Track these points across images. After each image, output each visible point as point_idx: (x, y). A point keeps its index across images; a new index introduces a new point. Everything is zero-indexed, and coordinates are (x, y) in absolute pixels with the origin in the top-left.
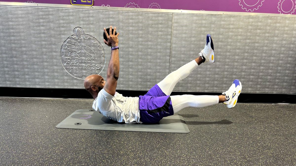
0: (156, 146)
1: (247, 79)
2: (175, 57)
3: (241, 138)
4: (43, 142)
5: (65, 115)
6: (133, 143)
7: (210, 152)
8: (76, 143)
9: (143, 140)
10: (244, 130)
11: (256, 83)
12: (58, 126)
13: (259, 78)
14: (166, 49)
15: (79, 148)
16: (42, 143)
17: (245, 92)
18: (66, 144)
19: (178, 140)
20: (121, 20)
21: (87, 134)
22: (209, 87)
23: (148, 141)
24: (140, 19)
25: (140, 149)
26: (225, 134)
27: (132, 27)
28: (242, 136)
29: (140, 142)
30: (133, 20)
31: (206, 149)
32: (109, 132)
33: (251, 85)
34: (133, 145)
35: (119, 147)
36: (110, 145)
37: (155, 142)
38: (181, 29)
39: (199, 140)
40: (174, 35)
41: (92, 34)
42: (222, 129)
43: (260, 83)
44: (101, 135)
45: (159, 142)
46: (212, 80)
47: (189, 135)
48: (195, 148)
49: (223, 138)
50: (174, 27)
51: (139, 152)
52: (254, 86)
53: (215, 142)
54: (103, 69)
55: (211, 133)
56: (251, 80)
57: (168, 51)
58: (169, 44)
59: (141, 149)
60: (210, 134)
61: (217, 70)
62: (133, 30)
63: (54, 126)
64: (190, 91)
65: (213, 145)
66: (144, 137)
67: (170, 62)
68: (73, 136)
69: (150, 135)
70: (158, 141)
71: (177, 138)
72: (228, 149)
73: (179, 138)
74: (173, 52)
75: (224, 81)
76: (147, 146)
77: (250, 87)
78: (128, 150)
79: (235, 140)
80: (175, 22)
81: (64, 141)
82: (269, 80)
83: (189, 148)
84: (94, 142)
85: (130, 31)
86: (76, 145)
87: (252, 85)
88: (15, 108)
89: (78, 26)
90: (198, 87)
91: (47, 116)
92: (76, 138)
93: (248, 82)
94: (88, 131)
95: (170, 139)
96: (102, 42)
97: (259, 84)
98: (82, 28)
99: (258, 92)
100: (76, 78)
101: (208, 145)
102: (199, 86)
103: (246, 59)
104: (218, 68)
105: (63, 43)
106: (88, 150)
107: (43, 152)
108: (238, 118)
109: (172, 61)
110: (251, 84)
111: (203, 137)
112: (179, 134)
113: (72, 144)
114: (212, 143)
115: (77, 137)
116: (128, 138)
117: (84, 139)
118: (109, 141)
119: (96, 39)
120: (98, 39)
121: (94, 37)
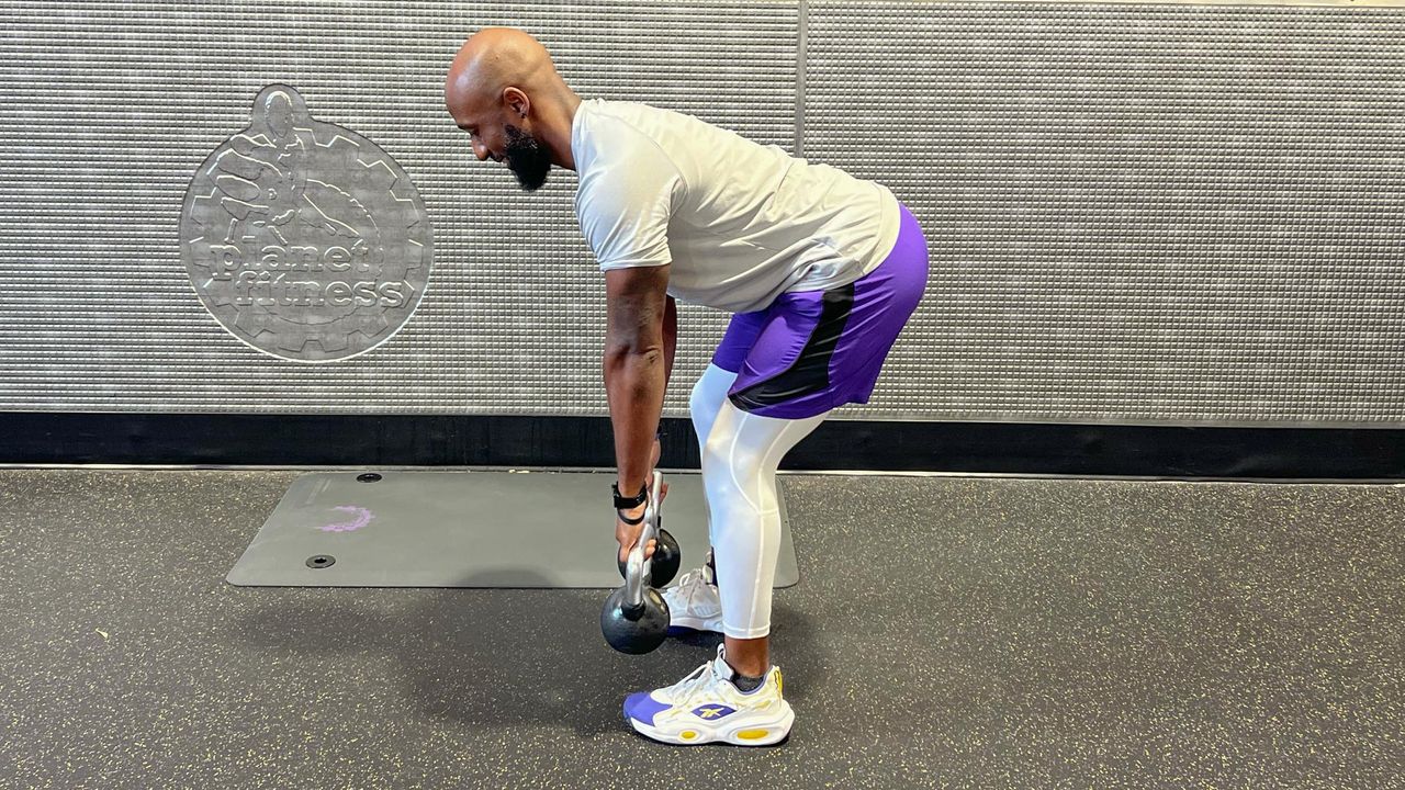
11: (1294, 367)
13: (1310, 342)
22: (1023, 396)
24: (620, 38)
33: (1266, 380)
41: (354, 120)
43: (1320, 368)
46: (1039, 358)
50: (814, 75)
52: (1285, 387)
54: (419, 303)
56: (1269, 355)
61: (1066, 299)
64: (915, 414)
75: (1106, 358)
77: (1264, 393)
80: (815, 47)
82: (1369, 349)
87: (1272, 380)
89: (276, 81)
96: (410, 161)
97: (1313, 374)
98: (298, 88)
99: (1308, 420)
100: (268, 354)
102: (963, 390)
103: (1232, 238)
105: (193, 172)
110: (1266, 374)
119: (377, 145)
120: (388, 147)
121: (366, 138)
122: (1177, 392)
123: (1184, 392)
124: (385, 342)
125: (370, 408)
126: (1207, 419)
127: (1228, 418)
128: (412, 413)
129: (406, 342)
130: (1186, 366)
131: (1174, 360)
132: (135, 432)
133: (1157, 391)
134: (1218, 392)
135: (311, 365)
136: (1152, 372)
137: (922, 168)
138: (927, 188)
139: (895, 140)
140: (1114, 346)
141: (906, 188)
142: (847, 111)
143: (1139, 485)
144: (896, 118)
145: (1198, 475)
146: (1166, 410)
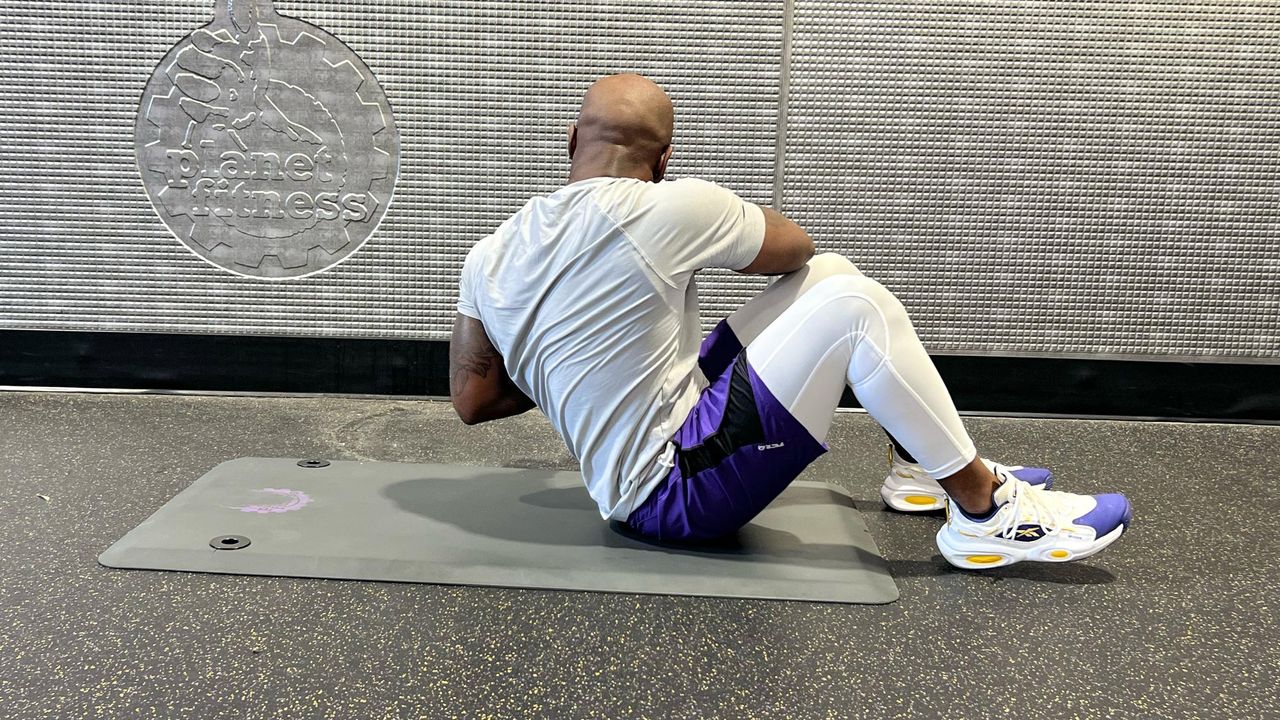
0: (692, 681)
1: (1245, 277)
2: (805, 148)
3: (1215, 635)
4: (22, 648)
5: (152, 489)
6: (557, 662)
8: (215, 660)
9: (616, 642)
10: (1230, 589)
12: (113, 555)
14: (753, 101)
15: (233, 692)
16: (15, 660)
17: (1235, 354)
18: (155, 663)
19: (830, 649)
21: (278, 604)
22: (1015, 328)
23: (646, 654)
25: (596, 699)
26: (1115, 609)
28: (1222, 627)
29: (597, 654)
31: (1000, 705)
32: (412, 592)
33: (1269, 314)
34: (555, 675)
35: (472, 686)
36: (414, 674)
37: (687, 655)
39: (952, 648)
40: (802, 19)
41: (321, 16)
44: (363, 611)
45: (710, 655)
46: (1033, 286)
47: (898, 614)
48: (935, 697)
54: (383, 218)
56: (1273, 285)
57: (768, 112)
58: (771, 72)
59: (601, 702)
60: (1022, 612)
61: (1063, 222)
63: (89, 552)
65: (1044, 679)
66: (622, 628)
67: (781, 174)
68: (196, 615)
69: (657, 617)
70: (704, 654)
71: (823, 632)
73: (833, 633)
74: (799, 120)
76: (640, 680)
77: (1267, 327)
78: (525, 707)
79: (1179, 649)
81: (143, 646)
83: (894, 699)
84: (324, 653)
86: (215, 672)
87: (1276, 314)
91: (47, 498)
92: (217, 631)
93: (1250, 299)
94: (285, 589)
95: (778, 639)
96: (378, 62)
100: (223, 269)
101: (1013, 681)
103: (1238, 158)
104: (1070, 210)
105: (151, 69)
106: (287, 704)
107: (17, 711)
108: (1196, 512)
109: (793, 173)
110: (1270, 306)
111: (978, 629)
113: (189, 664)
114: (1038, 667)
115: (220, 622)
117: (262, 636)
118: (411, 649)
119: (344, 43)
120: (354, 46)
121: (333, 35)
122: (1176, 325)
123: (1183, 325)
125: (329, 331)
127: (1228, 354)
128: (374, 338)
129: (369, 260)
130: (1186, 297)
131: (1173, 290)
132: (82, 353)
133: (1156, 324)
134: (1218, 326)
135: (269, 283)
136: (1151, 303)
137: (915, 76)
138: (920, 98)
139: (888, 45)
140: (1112, 274)
141: (898, 98)
142: (839, 13)
143: (1136, 424)
144: (890, 22)
145: (1194, 416)
146: (1163, 346)
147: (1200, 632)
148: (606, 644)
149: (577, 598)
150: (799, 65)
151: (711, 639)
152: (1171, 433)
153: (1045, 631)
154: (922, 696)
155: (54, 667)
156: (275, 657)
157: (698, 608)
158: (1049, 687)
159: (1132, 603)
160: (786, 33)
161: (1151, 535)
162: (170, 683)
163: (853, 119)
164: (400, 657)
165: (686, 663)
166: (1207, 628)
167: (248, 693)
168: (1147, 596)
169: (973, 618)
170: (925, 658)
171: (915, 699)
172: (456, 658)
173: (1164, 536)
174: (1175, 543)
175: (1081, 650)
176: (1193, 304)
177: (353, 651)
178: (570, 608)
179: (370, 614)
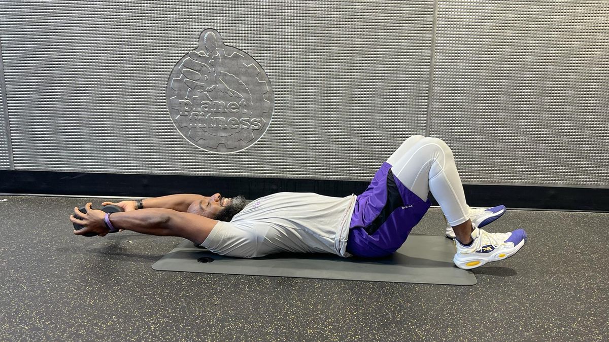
0: (393, 316)
2: (440, 100)
4: (121, 303)
6: (338, 308)
7: (528, 334)
8: (200, 308)
9: (362, 301)
12: (158, 265)
14: (418, 81)
15: (207, 321)
16: (118, 307)
18: (175, 308)
19: (450, 303)
20: (311, 12)
21: (225, 285)
22: (524, 174)
23: (375, 305)
24: (357, 10)
25: (355, 323)
26: (564, 288)
27: (338, 29)
29: (354, 305)
30: (342, 13)
31: (518, 326)
32: (280, 280)
34: (338, 314)
35: (304, 318)
36: (281, 313)
37: (391, 306)
38: (455, 32)
39: (499, 303)
40: (438, 48)
41: (242, 45)
42: (557, 277)
44: (260, 288)
45: (401, 306)
46: (532, 157)
47: (477, 289)
48: (492, 323)
49: (559, 298)
50: (440, 29)
51: (352, 331)
53: (542, 309)
54: (268, 128)
55: (531, 286)
57: (425, 86)
58: (426, 69)
59: (356, 325)
60: (527, 289)
62: (341, 36)
63: (148, 264)
64: (478, 181)
65: (535, 316)
66: (365, 295)
67: (429, 111)
68: (192, 289)
69: (379, 291)
70: (398, 305)
71: (446, 296)
72: (571, 327)
73: (451, 297)
74: (437, 89)
75: (560, 158)
76: (372, 316)
78: (326, 327)
79: (590, 303)
80: (441, 16)
81: (170, 302)
83: (475, 324)
84: (244, 305)
85: (332, 39)
86: (200, 313)
88: (56, 222)
89: (209, 27)
90: (496, 173)
91: (131, 242)
92: (201, 296)
94: (228, 279)
95: (428, 299)
96: (265, 64)
98: (219, 31)
100: (202, 149)
101: (523, 316)
102: (500, 171)
105: (173, 67)
106: (229, 326)
107: (119, 328)
108: (597, 249)
109: (435, 111)
111: (509, 295)
112: (450, 289)
113: (189, 309)
114: (533, 311)
115: (201, 292)
116: (326, 295)
117: (219, 298)
118: (279, 303)
119: (251, 56)
120: (256, 58)
121: (247, 53)
122: (590, 173)
123: (593, 173)
124: (252, 145)
126: (602, 185)
128: (264, 177)
129: (262, 145)
130: (594, 161)
131: (589, 159)
132: (145, 183)
133: (581, 173)
134: (606, 173)
135: (221, 155)
136: (579, 164)
137: (485, 71)
138: (487, 80)
139: (474, 58)
140: (564, 152)
141: (478, 80)
142: (454, 45)
143: (573, 213)
144: (474, 49)
145: (597, 210)
146: (585, 181)
147: (599, 297)
148: (358, 301)
149: (347, 283)
150: (437, 66)
151: (401, 299)
152: (587, 217)
153: (536, 296)
154: (486, 322)
155: (134, 310)
156: (224, 306)
157: (395, 287)
158: (538, 319)
159: (571, 285)
160: (432, 54)
161: (579, 258)
162: (181, 317)
163: (459, 89)
164: (275, 306)
165: (390, 309)
166: (602, 296)
167: (213, 321)
168: (577, 282)
169: (507, 291)
170: (487, 307)
171: (484, 324)
172: (298, 307)
173: (584, 258)
174: (589, 261)
175: (550, 304)
176: (596, 164)
177: (256, 304)
178: (344, 287)
179: (263, 289)
